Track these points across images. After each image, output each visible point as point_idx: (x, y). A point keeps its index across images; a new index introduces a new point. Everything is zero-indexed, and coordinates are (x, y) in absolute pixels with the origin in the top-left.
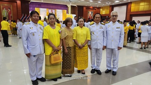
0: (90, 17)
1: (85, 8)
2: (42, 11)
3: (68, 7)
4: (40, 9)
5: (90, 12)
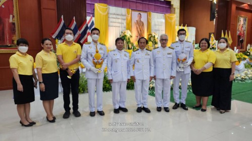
0: (240, 33)
1: (234, 7)
2: (114, 16)
3: (174, 7)
4: (109, 8)
5: (242, 19)
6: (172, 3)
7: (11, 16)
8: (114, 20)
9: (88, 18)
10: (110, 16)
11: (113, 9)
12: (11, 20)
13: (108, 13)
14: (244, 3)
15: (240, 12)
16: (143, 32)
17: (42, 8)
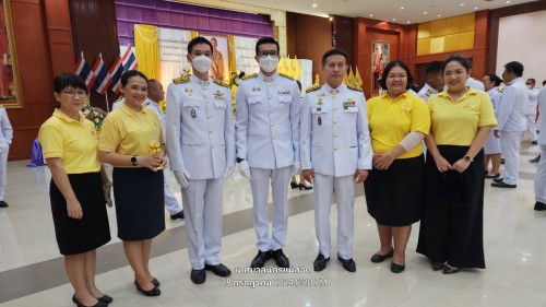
0: (378, 68)
1: (362, 27)
2: (170, 44)
3: (276, 24)
4: (159, 32)
5: (379, 46)
6: (272, 19)
7: (5, 55)
8: (170, 51)
9: (123, 49)
10: (163, 44)
11: (166, 33)
12: (5, 62)
13: (158, 40)
14: (380, 21)
15: (376, 34)
16: (223, 69)
17: (51, 42)
